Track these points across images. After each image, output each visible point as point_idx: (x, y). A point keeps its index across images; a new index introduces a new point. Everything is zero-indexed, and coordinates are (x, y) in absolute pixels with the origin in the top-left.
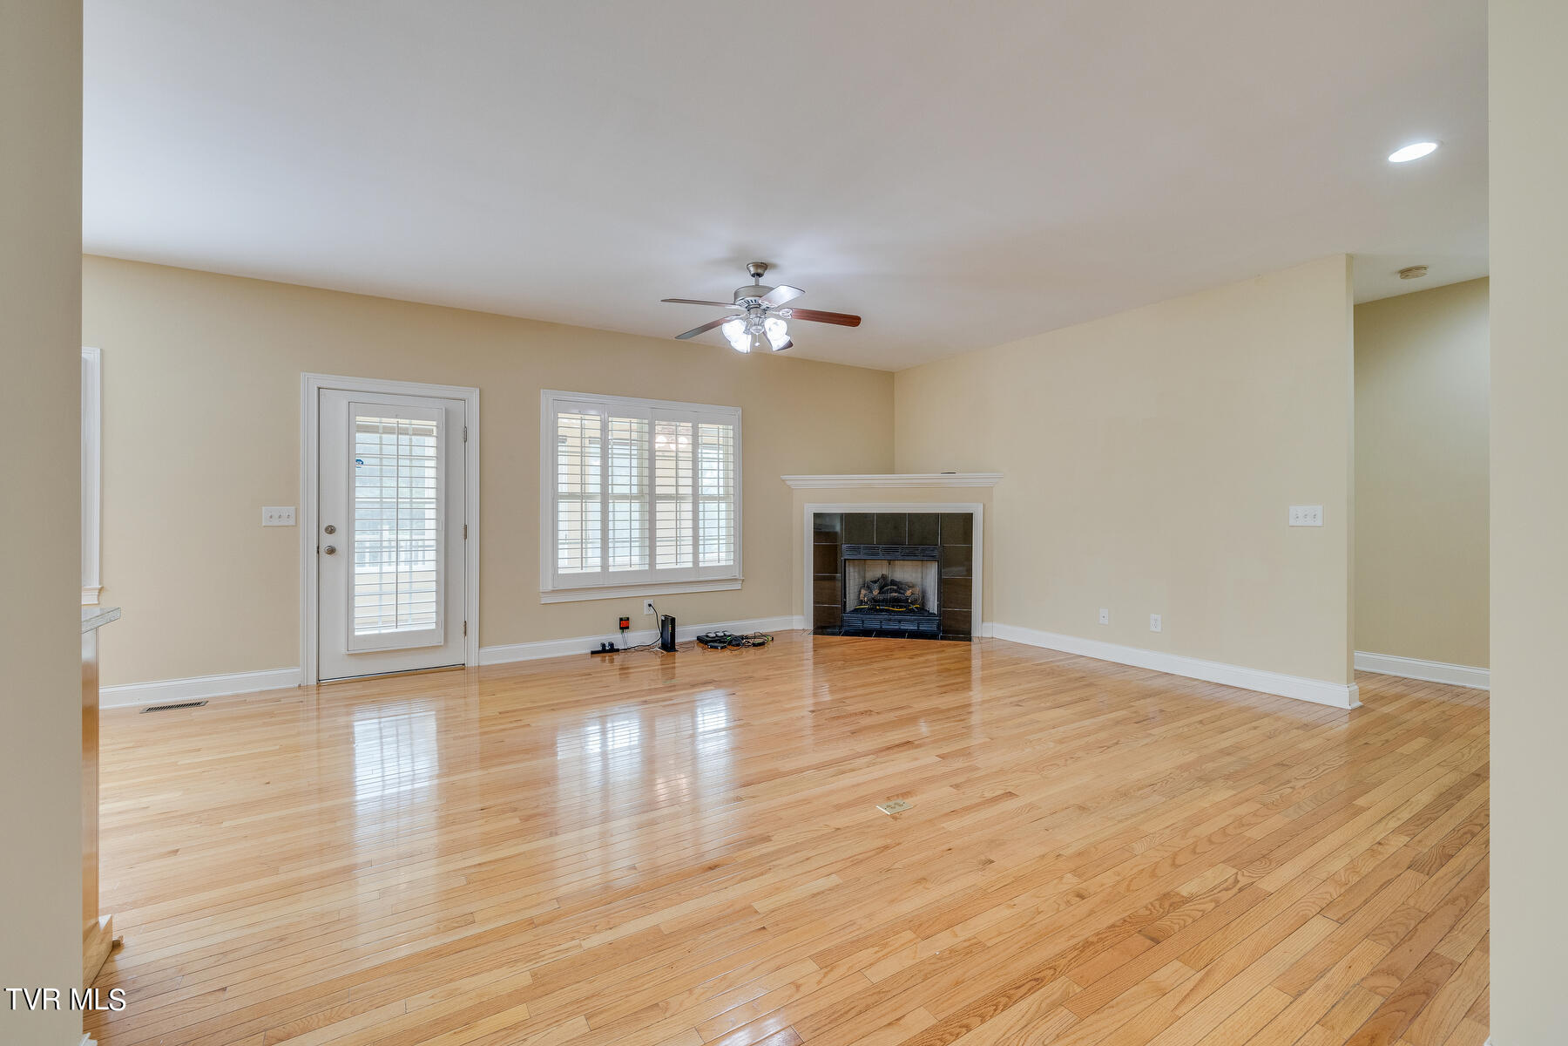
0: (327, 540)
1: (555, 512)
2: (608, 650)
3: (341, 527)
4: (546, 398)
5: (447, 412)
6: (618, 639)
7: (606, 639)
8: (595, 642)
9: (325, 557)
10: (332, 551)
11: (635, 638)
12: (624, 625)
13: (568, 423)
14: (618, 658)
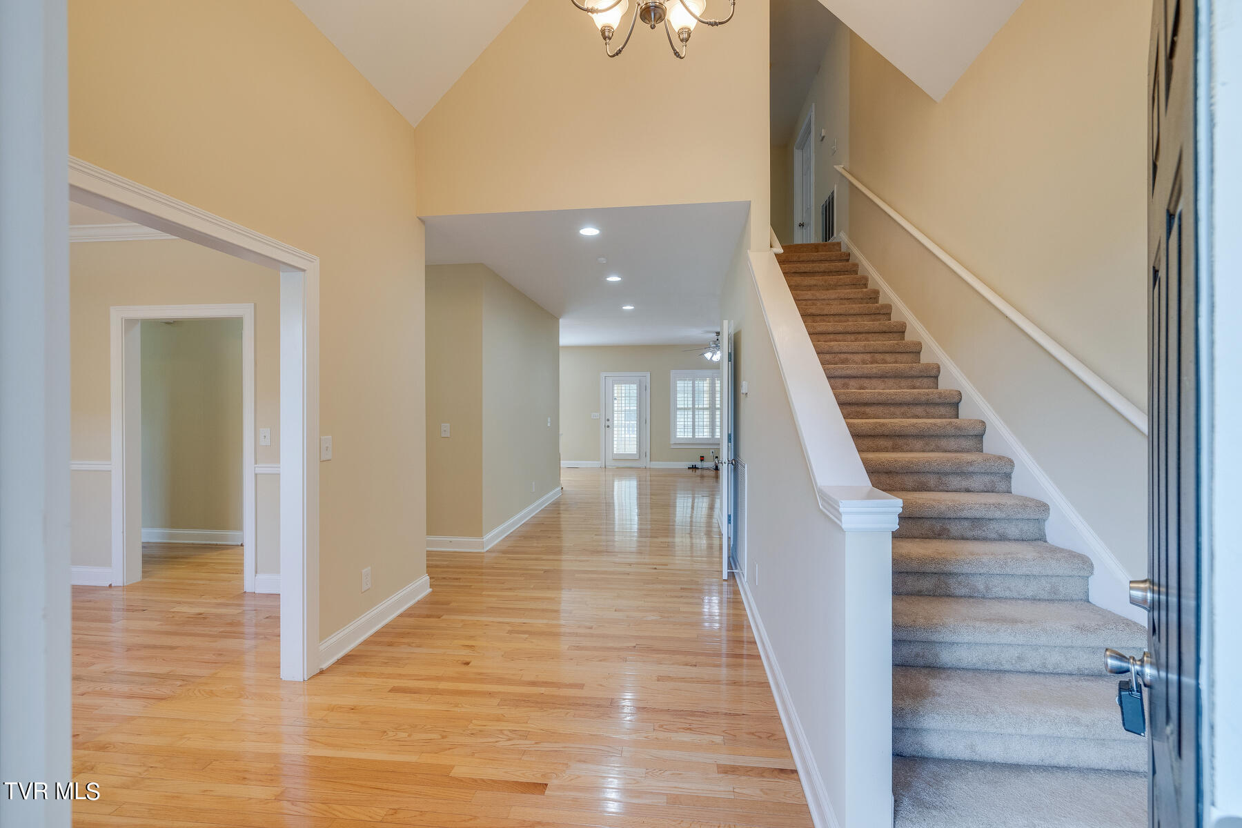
0: (608, 423)
1: (675, 417)
2: (694, 468)
3: (611, 420)
4: (673, 372)
5: (640, 380)
6: (699, 464)
7: (694, 463)
8: (690, 464)
9: (607, 429)
10: (608, 427)
11: (706, 464)
12: (702, 459)
13: (680, 384)
14: (698, 472)
